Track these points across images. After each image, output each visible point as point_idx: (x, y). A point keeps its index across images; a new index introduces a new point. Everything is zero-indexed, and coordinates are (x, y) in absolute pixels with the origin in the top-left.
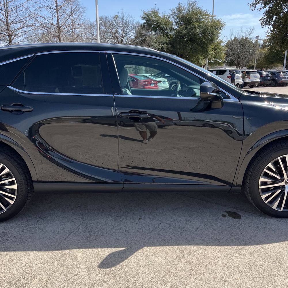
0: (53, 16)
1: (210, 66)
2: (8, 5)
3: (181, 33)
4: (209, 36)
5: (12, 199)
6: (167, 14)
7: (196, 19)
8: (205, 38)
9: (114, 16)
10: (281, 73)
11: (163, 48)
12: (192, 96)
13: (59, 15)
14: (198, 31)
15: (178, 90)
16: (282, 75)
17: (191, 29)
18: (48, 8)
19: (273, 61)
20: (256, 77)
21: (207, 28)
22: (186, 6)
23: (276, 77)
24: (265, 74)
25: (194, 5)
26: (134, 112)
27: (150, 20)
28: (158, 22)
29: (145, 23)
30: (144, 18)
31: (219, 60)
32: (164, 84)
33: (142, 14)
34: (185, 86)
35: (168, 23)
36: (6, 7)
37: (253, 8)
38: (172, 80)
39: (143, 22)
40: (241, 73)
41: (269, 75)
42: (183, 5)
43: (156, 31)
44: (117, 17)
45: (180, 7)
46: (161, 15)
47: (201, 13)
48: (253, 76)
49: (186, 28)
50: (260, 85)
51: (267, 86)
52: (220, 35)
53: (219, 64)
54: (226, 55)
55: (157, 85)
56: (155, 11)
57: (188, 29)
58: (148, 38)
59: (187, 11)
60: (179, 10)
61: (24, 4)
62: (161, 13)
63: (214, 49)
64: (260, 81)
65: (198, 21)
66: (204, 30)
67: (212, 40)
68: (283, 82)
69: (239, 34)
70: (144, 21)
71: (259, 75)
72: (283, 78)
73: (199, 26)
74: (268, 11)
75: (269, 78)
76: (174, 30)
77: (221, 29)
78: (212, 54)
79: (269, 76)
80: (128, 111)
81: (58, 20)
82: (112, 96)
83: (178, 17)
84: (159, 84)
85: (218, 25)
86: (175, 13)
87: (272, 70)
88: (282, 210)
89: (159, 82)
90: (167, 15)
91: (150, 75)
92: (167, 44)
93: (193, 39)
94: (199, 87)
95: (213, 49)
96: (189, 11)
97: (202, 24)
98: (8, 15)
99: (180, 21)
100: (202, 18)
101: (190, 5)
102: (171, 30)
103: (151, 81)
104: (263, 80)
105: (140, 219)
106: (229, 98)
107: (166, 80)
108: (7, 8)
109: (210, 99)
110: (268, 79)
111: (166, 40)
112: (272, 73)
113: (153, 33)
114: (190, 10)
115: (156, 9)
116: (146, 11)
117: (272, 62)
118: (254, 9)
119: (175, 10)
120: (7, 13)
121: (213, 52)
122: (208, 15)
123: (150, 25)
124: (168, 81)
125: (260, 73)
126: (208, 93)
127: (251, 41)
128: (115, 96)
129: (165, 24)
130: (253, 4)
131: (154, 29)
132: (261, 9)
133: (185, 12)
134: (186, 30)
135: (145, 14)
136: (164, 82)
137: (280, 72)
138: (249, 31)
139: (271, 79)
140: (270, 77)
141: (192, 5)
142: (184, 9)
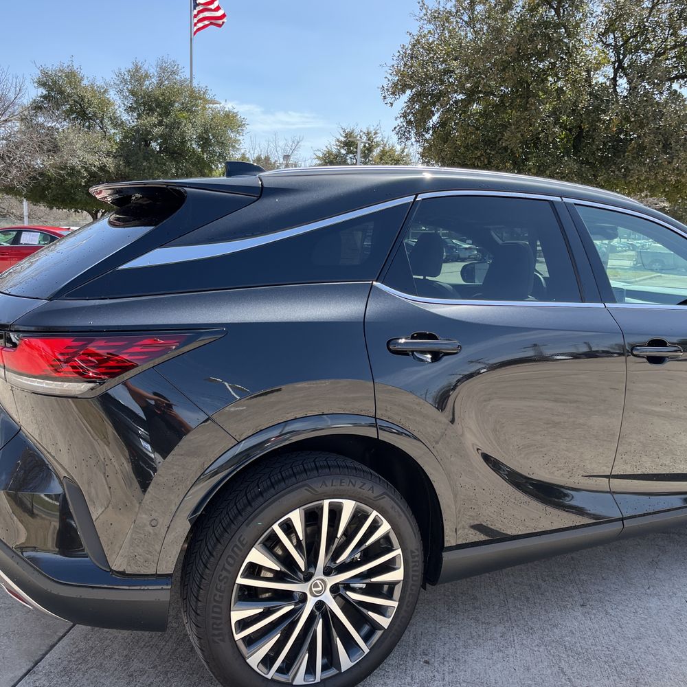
7: (182, 104)
11: (105, 166)
14: (191, 134)
17: (174, 127)
22: (153, 71)
25: (173, 73)
27: (60, 92)
29: (44, 97)
30: (41, 84)
33: (37, 74)
35: (105, 103)
39: (38, 92)
42: (146, 67)
45: (138, 69)
49: (160, 123)
56: (71, 71)
57: (167, 126)
59: (155, 82)
60: (137, 76)
65: (187, 109)
70: (42, 91)
83: (132, 93)
90: (99, 84)
93: (172, 150)
96: (160, 83)
97: (198, 119)
99: (137, 104)
100: (197, 105)
101: (163, 69)
114: (162, 83)
116: (50, 68)
133: (150, 84)
134: (163, 127)
135: (45, 74)
138: (291, 144)
141: (166, 70)
142: (147, 76)
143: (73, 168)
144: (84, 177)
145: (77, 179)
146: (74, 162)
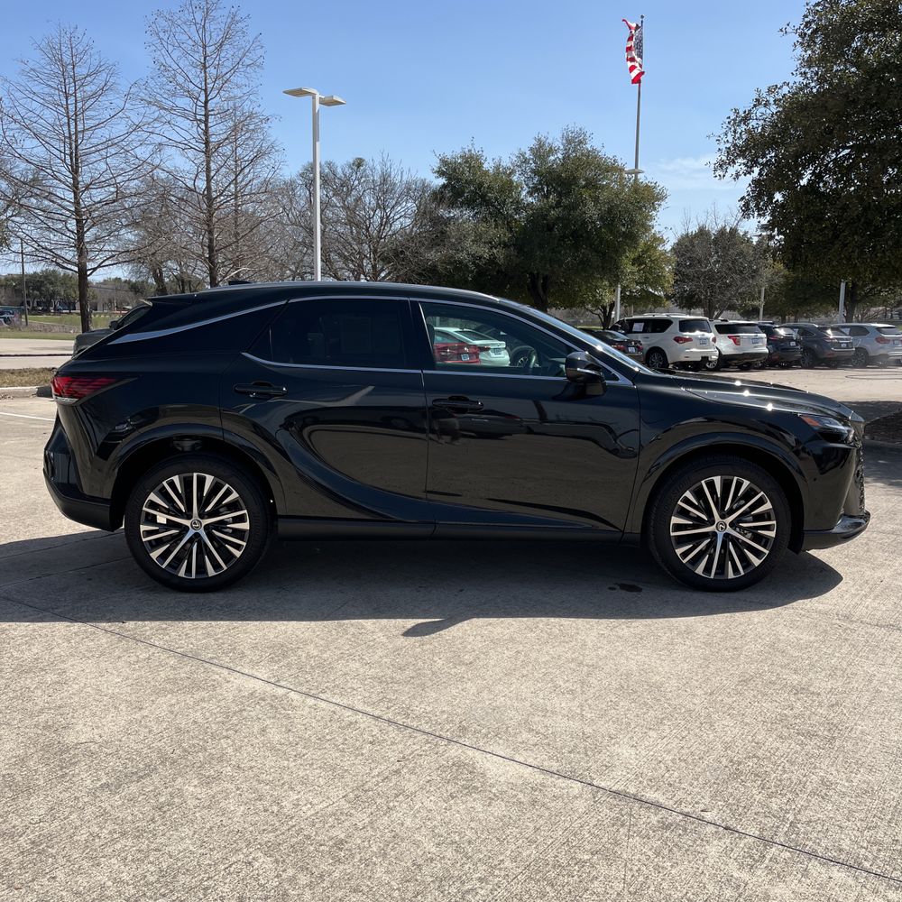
0: (200, 169)
1: (630, 306)
2: (79, 141)
3: (544, 217)
4: (624, 225)
5: (238, 547)
6: (506, 163)
7: (586, 179)
8: (611, 232)
9: (351, 161)
10: (829, 332)
11: (495, 258)
12: (557, 375)
13: (213, 166)
14: (592, 211)
15: (531, 366)
16: (831, 337)
17: (573, 207)
18: (185, 147)
19: (807, 296)
20: (756, 341)
21: (617, 206)
22: (558, 144)
23: (815, 342)
24: (782, 332)
25: (581, 142)
26: (459, 399)
27: (458, 180)
28: (481, 185)
29: (444, 186)
30: (441, 173)
31: (656, 290)
32: (498, 354)
33: (436, 164)
34: (546, 360)
35: (508, 187)
36: (74, 146)
37: (722, 174)
38: (517, 345)
40: (714, 329)
41: (795, 335)
42: (550, 141)
43: (473, 208)
44: (359, 163)
45: (541, 145)
46: (488, 166)
47: (598, 166)
48: (749, 338)
49: (558, 204)
50: (770, 363)
51: (788, 366)
52: (653, 223)
53: (657, 302)
54: (677, 278)
55: (477, 358)
56: (471, 157)
57: (565, 207)
58: (451, 230)
59: (561, 156)
60: (541, 152)
61: (122, 138)
62: (489, 160)
63: (638, 261)
64: (767, 351)
65: (592, 185)
66: (610, 211)
67: (631, 238)
68: (835, 355)
69: (709, 221)
70: (442, 181)
71: (764, 335)
72: (833, 344)
73: (596, 200)
74: (756, 183)
75: (793, 344)
76: (525, 208)
77: (655, 209)
78: (633, 273)
79: (793, 340)
80: (446, 396)
81: (209, 180)
82: (420, 372)
83: (535, 172)
84: (483, 356)
85: (647, 198)
86: (526, 161)
87: (803, 322)
88: (712, 577)
89: (483, 349)
90: (504, 165)
91: (459, 330)
92: (506, 246)
93: (577, 234)
94: (564, 360)
95: (634, 260)
96: (566, 157)
97: (603, 196)
98: (78, 167)
99: (540, 184)
100: (604, 178)
101: (569, 141)
102: (518, 205)
103: (462, 348)
104: (777, 348)
105: (461, 591)
106: (616, 379)
107: (503, 344)
108: (76, 147)
109: (582, 378)
110: (793, 348)
111: (502, 234)
112: (802, 331)
113: (468, 213)
114: (569, 156)
115: (476, 150)
116: (449, 155)
117: (806, 299)
118: (724, 176)
119: (527, 156)
120: (77, 160)
121: (635, 269)
122: (621, 170)
123: (457, 193)
124: (509, 348)
125: (769, 331)
126: (578, 369)
127: (748, 239)
128: (424, 372)
129: (501, 191)
130: (721, 165)
131: (469, 203)
132: (738, 175)
133: (555, 160)
134: (560, 209)
135: (444, 162)
136: (497, 351)
137: (826, 329)
139: (799, 347)
140: (798, 342)
141: (574, 141)
142: (551, 151)
143: (461, 262)
144: (472, 272)
145: (464, 274)
146: (462, 256)
